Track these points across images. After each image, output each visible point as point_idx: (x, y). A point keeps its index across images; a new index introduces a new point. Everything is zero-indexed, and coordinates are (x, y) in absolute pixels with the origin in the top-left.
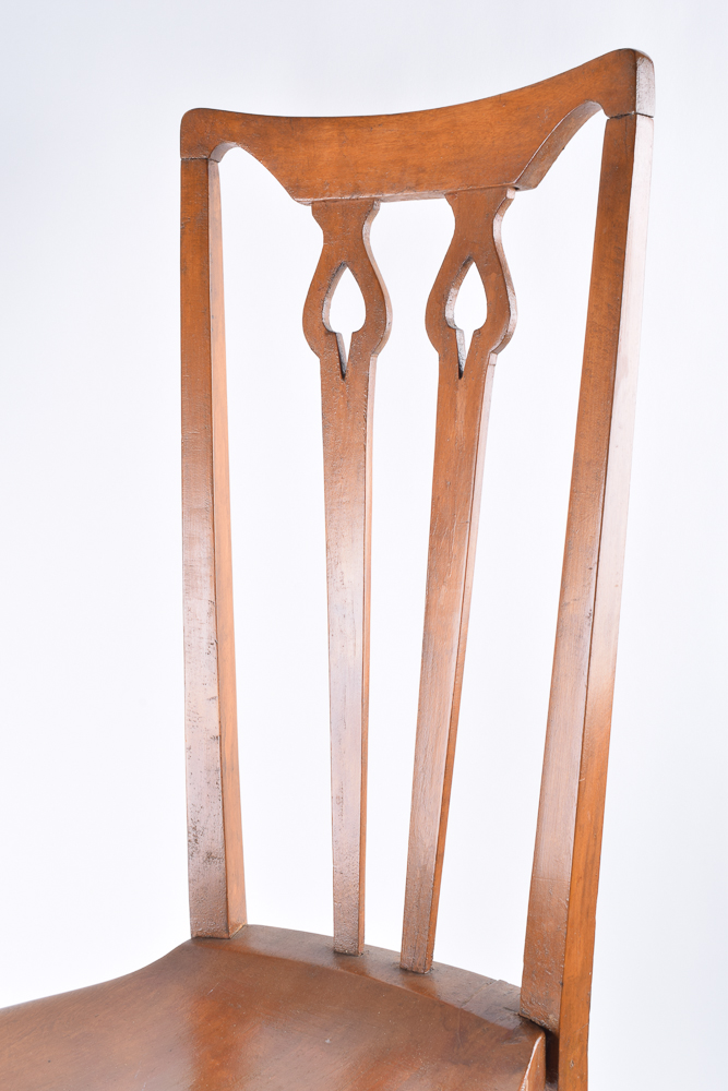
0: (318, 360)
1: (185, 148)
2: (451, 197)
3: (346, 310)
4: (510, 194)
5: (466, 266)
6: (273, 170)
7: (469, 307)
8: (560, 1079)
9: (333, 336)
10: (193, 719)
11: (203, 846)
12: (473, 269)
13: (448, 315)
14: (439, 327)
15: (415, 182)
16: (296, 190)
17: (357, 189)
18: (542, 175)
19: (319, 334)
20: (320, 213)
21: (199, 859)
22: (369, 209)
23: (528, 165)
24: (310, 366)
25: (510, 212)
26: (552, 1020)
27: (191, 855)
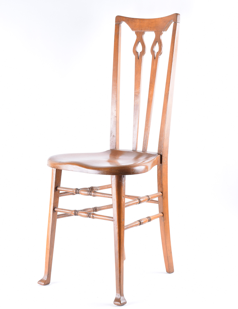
0: (135, 56)
1: (116, 22)
2: (155, 32)
3: (139, 49)
4: (163, 32)
5: (156, 43)
6: (129, 26)
7: (156, 49)
8: (163, 163)
9: (137, 52)
10: (112, 114)
11: (113, 135)
12: (157, 43)
13: (154, 50)
14: (152, 51)
15: (150, 29)
16: (133, 29)
17: (142, 30)
18: (167, 29)
19: (135, 52)
20: (136, 33)
21: (112, 137)
22: (143, 33)
23: (165, 28)
24: (133, 57)
25: (163, 34)
26: (161, 153)
27: (111, 136)
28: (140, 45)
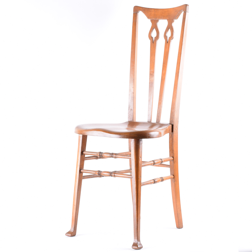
0: (150, 41)
1: (134, 11)
2: (167, 20)
3: (154, 34)
4: (174, 20)
5: (169, 29)
6: (146, 15)
7: (169, 34)
8: (174, 132)
9: (152, 37)
10: (130, 90)
11: (130, 109)
12: (170, 29)
13: (166, 35)
14: (165, 37)
15: (163, 17)
16: (148, 18)
17: (156, 18)
18: (178, 18)
19: (151, 37)
20: (152, 21)
21: (130, 110)
22: (158, 21)
23: (176, 17)
24: (149, 41)
25: (174, 22)
26: (173, 123)
27: (129, 110)
28: (154, 31)
